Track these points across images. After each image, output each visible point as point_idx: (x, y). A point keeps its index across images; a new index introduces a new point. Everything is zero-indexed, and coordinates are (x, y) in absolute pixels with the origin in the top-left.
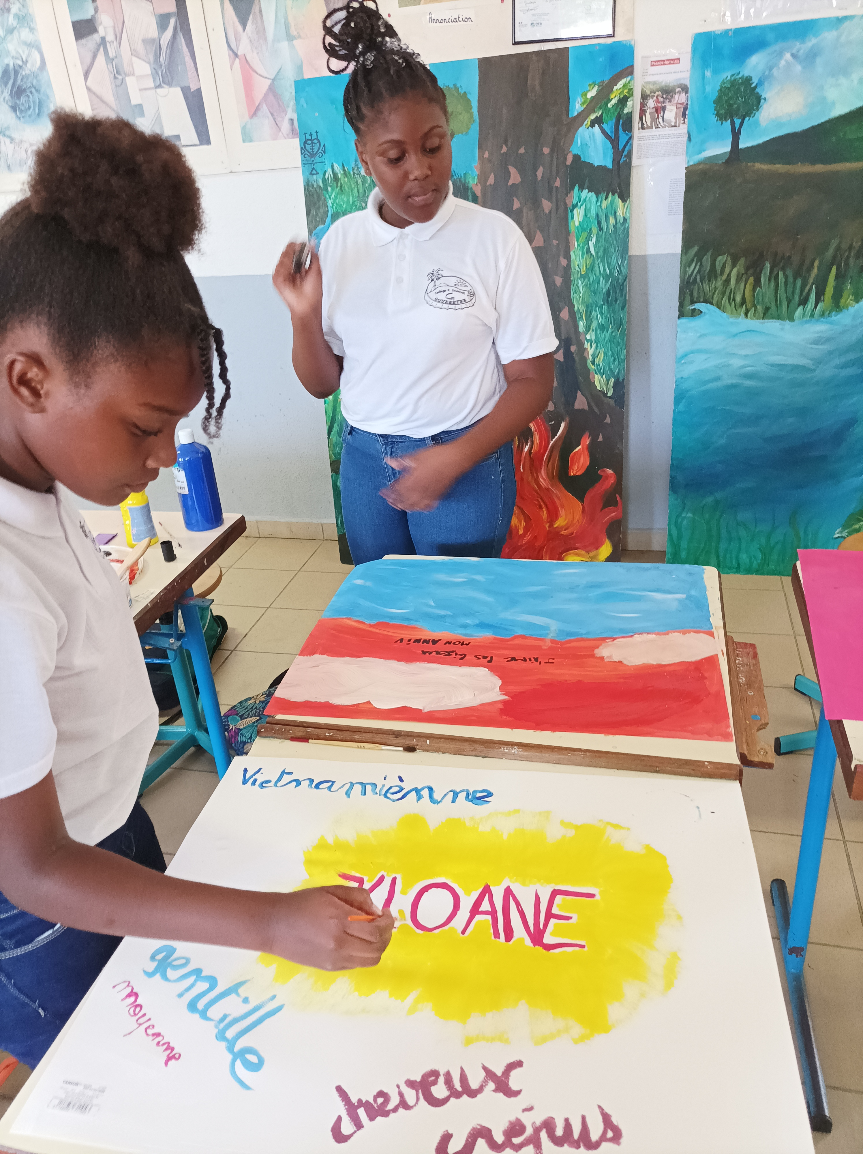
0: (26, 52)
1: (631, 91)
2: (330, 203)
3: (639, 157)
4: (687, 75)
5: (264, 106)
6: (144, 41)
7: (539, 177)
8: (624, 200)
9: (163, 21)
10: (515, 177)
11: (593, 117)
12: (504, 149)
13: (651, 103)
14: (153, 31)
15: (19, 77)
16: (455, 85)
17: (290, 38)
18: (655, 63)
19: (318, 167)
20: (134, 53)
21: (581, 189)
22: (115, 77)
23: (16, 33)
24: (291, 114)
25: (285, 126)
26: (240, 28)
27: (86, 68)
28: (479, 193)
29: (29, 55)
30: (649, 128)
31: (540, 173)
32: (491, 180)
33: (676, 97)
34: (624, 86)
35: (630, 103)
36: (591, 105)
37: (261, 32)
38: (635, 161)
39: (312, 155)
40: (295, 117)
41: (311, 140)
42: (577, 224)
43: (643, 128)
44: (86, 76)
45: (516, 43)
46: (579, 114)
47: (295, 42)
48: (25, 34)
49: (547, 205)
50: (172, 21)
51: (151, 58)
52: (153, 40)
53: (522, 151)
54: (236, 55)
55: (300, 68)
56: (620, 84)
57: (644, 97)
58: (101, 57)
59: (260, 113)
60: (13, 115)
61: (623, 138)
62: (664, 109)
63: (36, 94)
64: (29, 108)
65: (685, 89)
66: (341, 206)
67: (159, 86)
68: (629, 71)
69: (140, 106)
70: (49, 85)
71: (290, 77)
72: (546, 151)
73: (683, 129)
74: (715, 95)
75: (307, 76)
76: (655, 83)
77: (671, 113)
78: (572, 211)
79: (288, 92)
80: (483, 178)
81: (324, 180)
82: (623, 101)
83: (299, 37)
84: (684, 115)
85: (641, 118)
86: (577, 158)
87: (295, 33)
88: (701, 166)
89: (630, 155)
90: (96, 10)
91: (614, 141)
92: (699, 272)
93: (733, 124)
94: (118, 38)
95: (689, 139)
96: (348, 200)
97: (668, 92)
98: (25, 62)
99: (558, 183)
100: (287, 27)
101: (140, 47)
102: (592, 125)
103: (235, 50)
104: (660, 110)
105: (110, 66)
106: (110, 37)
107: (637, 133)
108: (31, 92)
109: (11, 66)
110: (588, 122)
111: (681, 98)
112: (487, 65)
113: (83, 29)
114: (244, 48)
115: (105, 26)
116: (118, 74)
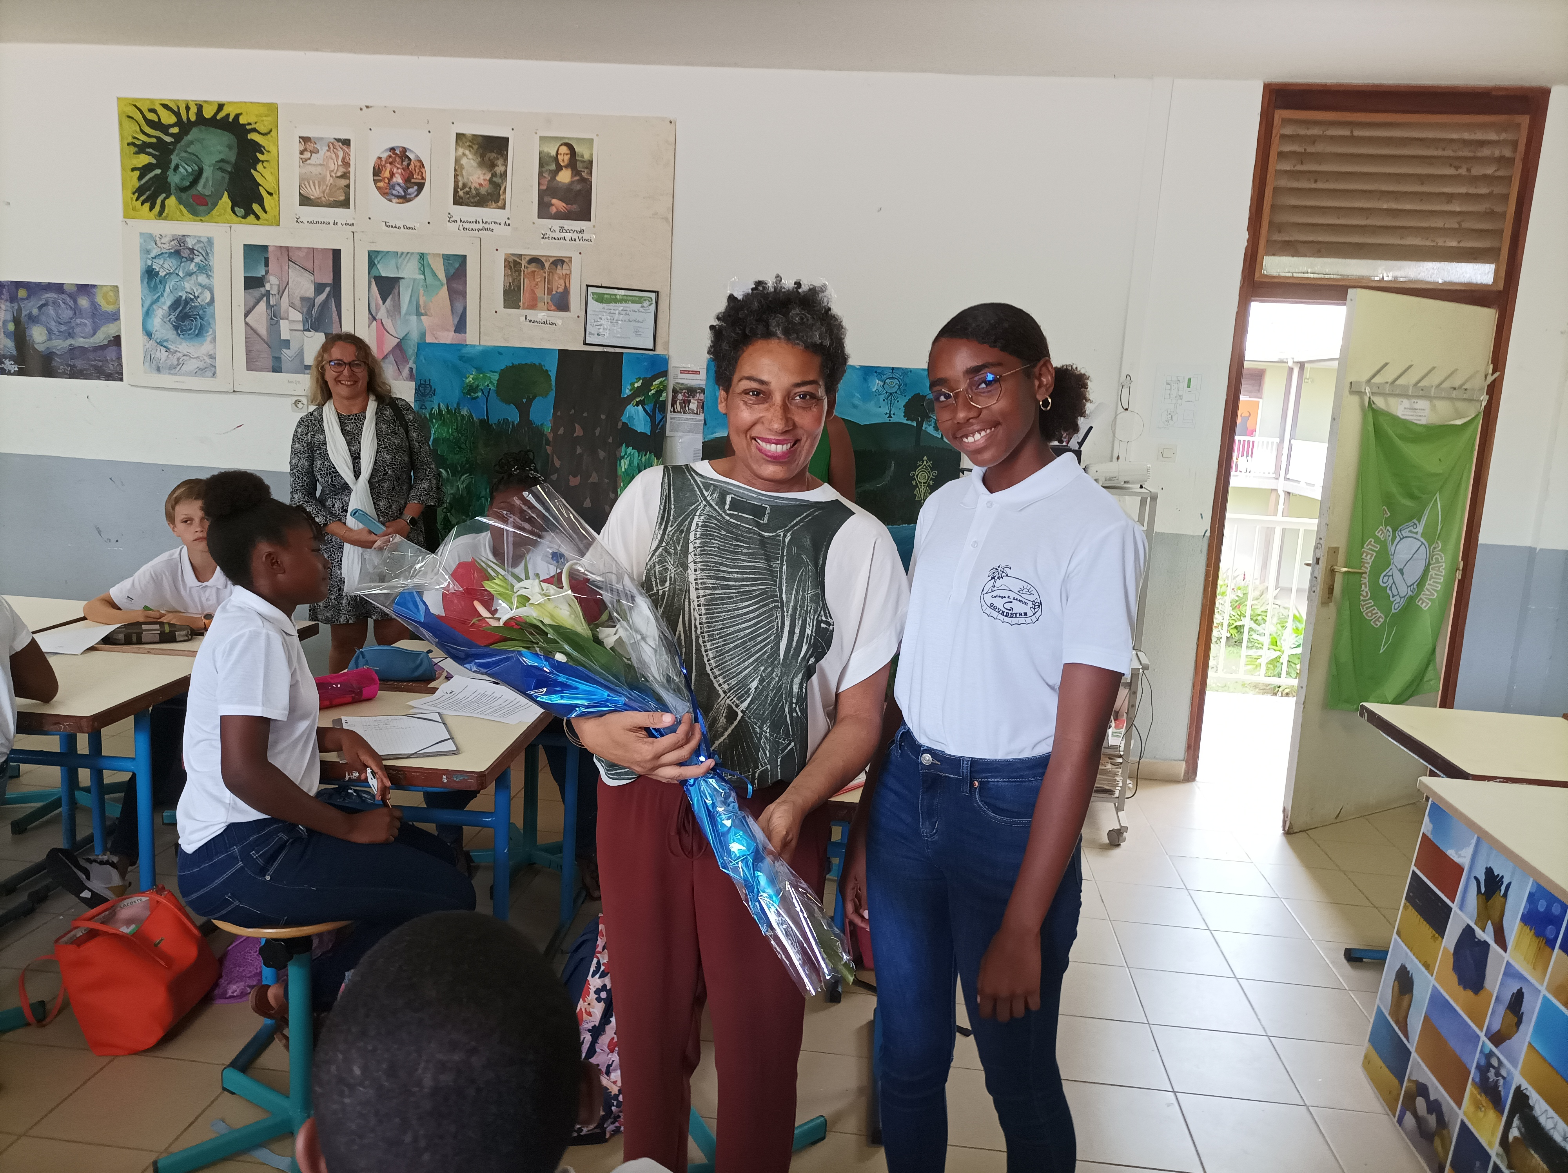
0: (200, 291)
1: (665, 388)
3: (671, 431)
4: (704, 382)
5: (391, 356)
6: (301, 298)
7: (597, 435)
8: (658, 459)
9: (319, 288)
10: (579, 432)
11: (638, 400)
12: (573, 411)
13: (680, 397)
14: (310, 292)
15: (189, 306)
16: (540, 364)
17: (419, 314)
18: (682, 372)
19: (427, 404)
20: (292, 305)
21: (627, 446)
22: (271, 319)
23: (194, 276)
24: (411, 364)
25: (406, 372)
26: (381, 302)
27: (248, 309)
28: (551, 439)
29: (201, 293)
30: (678, 412)
31: (598, 431)
32: (561, 431)
33: (698, 395)
34: (661, 382)
35: (664, 394)
36: (636, 392)
37: (397, 306)
38: (668, 433)
39: (424, 395)
40: (414, 366)
41: (425, 384)
42: (623, 470)
43: (674, 412)
44: (246, 315)
45: (585, 344)
46: (628, 396)
47: (422, 317)
48: (202, 279)
49: (602, 454)
50: (328, 289)
51: (305, 310)
52: (308, 299)
53: (585, 414)
54: (375, 319)
55: (423, 335)
56: (657, 382)
57: (675, 392)
58: (262, 305)
60: (175, 332)
61: (659, 417)
62: (689, 402)
63: (199, 320)
64: (191, 329)
65: (703, 391)
66: (442, 434)
67: (308, 330)
68: (665, 374)
69: (288, 341)
70: (213, 316)
71: (414, 339)
72: (603, 417)
73: (701, 416)
75: (429, 340)
76: (682, 384)
77: (693, 405)
78: (620, 461)
79: (411, 351)
80: (554, 429)
81: (431, 414)
82: (659, 392)
83: (426, 315)
84: (703, 408)
85: (673, 405)
86: (625, 424)
87: (423, 312)
88: (713, 443)
89: (664, 428)
90: (267, 272)
91: (652, 417)
94: (281, 293)
95: (705, 423)
96: (448, 430)
97: (692, 391)
98: (197, 297)
99: (610, 440)
100: (418, 306)
101: (297, 302)
102: (637, 405)
103: (374, 315)
104: (686, 402)
105: (269, 311)
106: (274, 291)
107: (669, 415)
108: (195, 318)
109: (184, 297)
110: (634, 402)
111: (702, 396)
112: (565, 355)
113: (252, 283)
114: (382, 314)
115: (272, 283)
116: (275, 317)
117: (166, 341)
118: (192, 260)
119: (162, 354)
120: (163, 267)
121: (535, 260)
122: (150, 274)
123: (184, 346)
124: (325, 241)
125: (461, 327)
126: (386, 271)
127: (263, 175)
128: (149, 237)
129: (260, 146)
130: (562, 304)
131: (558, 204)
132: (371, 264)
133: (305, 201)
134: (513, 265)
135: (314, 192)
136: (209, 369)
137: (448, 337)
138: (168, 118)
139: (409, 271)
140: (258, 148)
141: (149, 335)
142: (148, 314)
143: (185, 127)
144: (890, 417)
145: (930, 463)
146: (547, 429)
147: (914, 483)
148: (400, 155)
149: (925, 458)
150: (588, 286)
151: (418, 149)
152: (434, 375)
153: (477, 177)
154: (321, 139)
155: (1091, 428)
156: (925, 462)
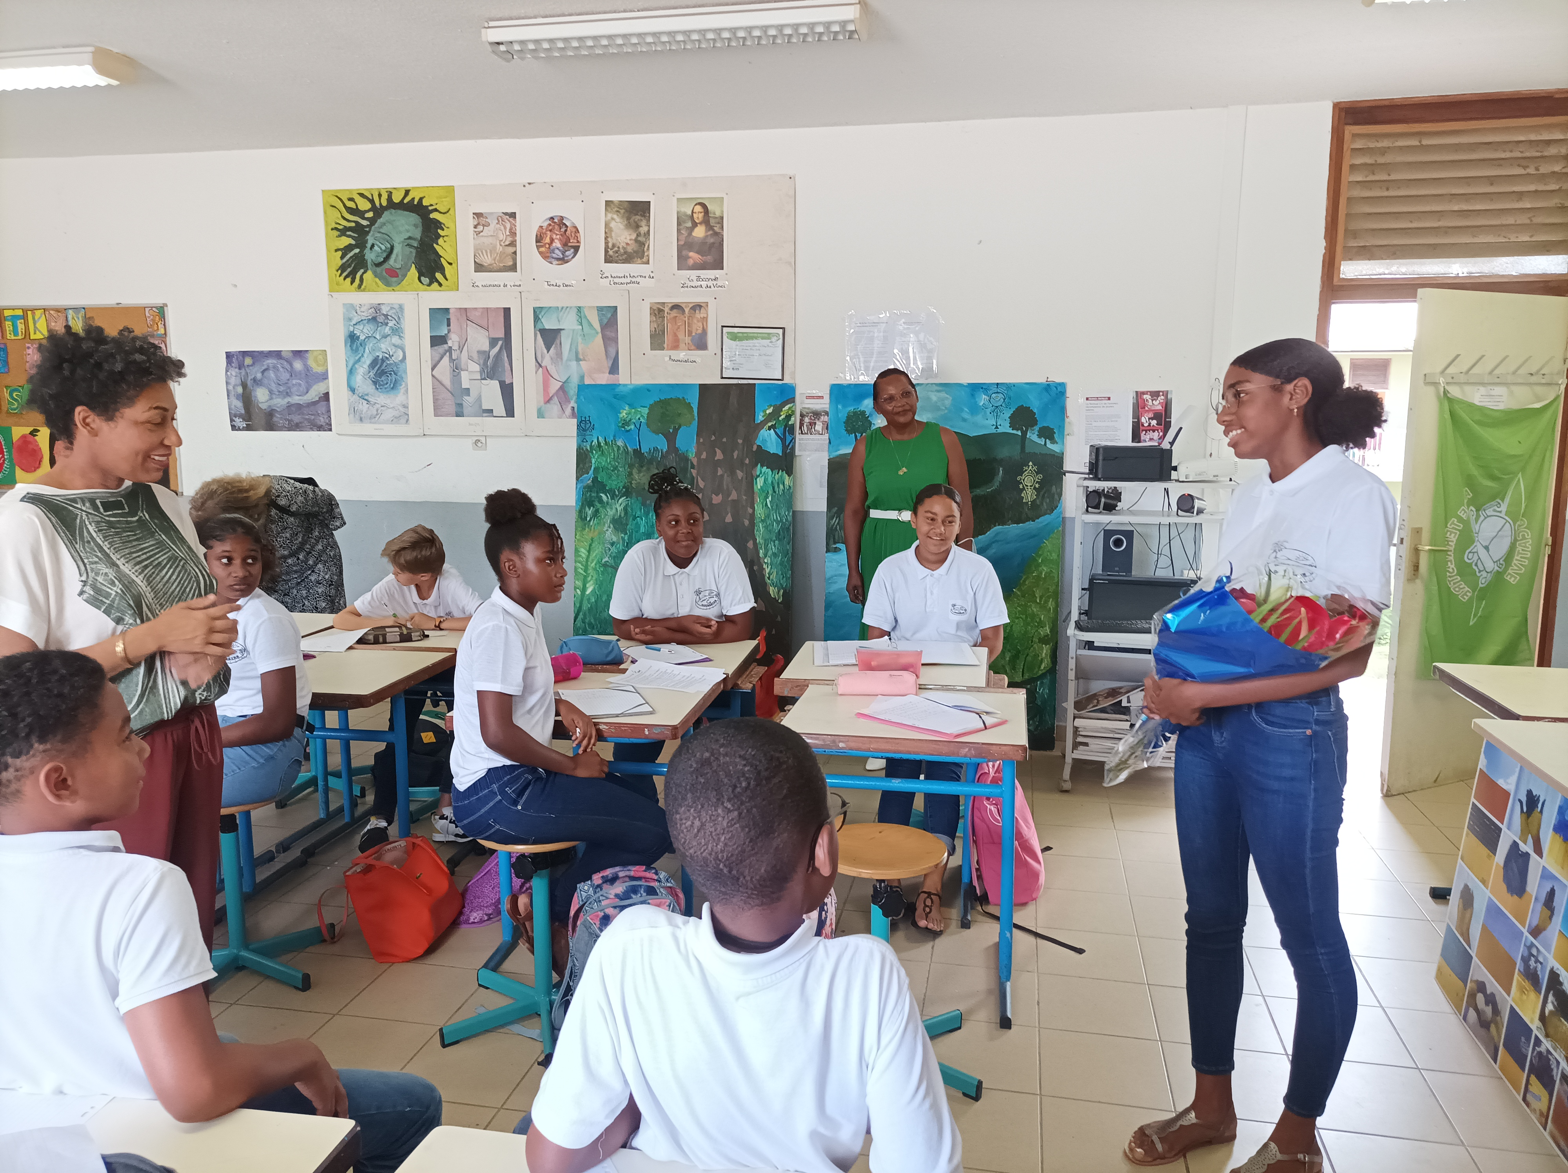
0: (394, 350)
1: (793, 412)
2: (593, 461)
3: (800, 450)
4: (828, 406)
5: (556, 397)
6: (478, 352)
7: (735, 457)
8: (789, 476)
9: (493, 342)
10: (719, 455)
11: (770, 424)
12: (713, 438)
13: (807, 420)
14: (486, 347)
15: (385, 364)
16: (683, 398)
17: (578, 360)
18: (808, 397)
19: (587, 437)
20: (471, 358)
21: (762, 466)
22: (454, 371)
23: (389, 338)
24: (573, 404)
25: (568, 411)
26: (545, 351)
27: (434, 363)
28: (695, 463)
29: (395, 352)
30: (805, 434)
31: (735, 454)
32: (704, 456)
33: (822, 417)
34: (790, 408)
35: (793, 419)
36: (769, 418)
37: (559, 355)
38: (797, 453)
39: (584, 430)
40: (575, 406)
41: (585, 421)
42: (759, 487)
43: (802, 433)
44: (433, 369)
45: (722, 378)
46: (762, 422)
47: (581, 362)
48: (395, 340)
49: (740, 474)
50: (500, 343)
51: (482, 362)
52: (485, 352)
53: (724, 440)
54: (540, 366)
55: (582, 378)
56: (787, 407)
57: (802, 416)
58: (446, 359)
59: (552, 402)
60: (374, 387)
61: (789, 438)
62: (815, 424)
63: (394, 376)
64: (387, 383)
65: (827, 413)
66: (601, 463)
67: (485, 379)
68: (792, 400)
69: (468, 389)
70: (405, 372)
71: (575, 381)
72: (740, 441)
73: (826, 436)
74: (844, 419)
75: (587, 381)
76: (808, 408)
77: (819, 427)
78: (756, 479)
79: (573, 391)
80: (698, 454)
81: (591, 446)
82: (789, 417)
83: (584, 360)
84: (827, 428)
85: (800, 428)
86: (759, 447)
87: (582, 357)
88: (838, 459)
89: (793, 448)
90: (449, 331)
91: (783, 440)
92: (838, 523)
93: (856, 436)
94: (461, 349)
95: (830, 443)
96: (607, 460)
97: (817, 414)
98: (391, 356)
99: (747, 461)
100: (577, 353)
101: (475, 356)
102: (769, 429)
103: (540, 363)
104: (812, 424)
105: (452, 365)
106: (455, 347)
107: (798, 436)
108: (390, 374)
109: (381, 357)
110: (766, 427)
111: (826, 418)
112: (704, 389)
113: (437, 341)
114: (546, 362)
115: (453, 341)
116: (456, 369)
117: (367, 395)
118: (387, 324)
119: (364, 406)
120: (362, 332)
121: (676, 307)
122: (352, 338)
123: (381, 399)
124: (498, 301)
125: (614, 369)
126: (549, 324)
127: (443, 248)
128: (350, 307)
129: (440, 223)
130: (701, 344)
131: (694, 257)
132: (536, 319)
133: (479, 268)
134: (657, 312)
135: (487, 260)
136: (403, 417)
137: (604, 378)
138: (364, 205)
139: (569, 323)
140: (438, 225)
141: (353, 390)
142: (351, 372)
143: (378, 211)
144: (997, 428)
145: (1035, 468)
146: (692, 455)
147: (1021, 487)
148: (558, 223)
149: (1031, 463)
150: (723, 327)
151: (574, 216)
152: (592, 412)
153: (624, 237)
154: (492, 213)
155: (1181, 428)
156: (1030, 467)
